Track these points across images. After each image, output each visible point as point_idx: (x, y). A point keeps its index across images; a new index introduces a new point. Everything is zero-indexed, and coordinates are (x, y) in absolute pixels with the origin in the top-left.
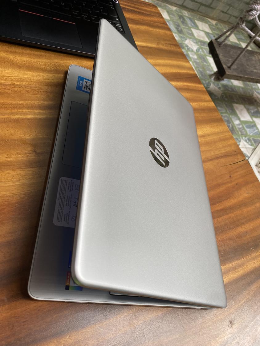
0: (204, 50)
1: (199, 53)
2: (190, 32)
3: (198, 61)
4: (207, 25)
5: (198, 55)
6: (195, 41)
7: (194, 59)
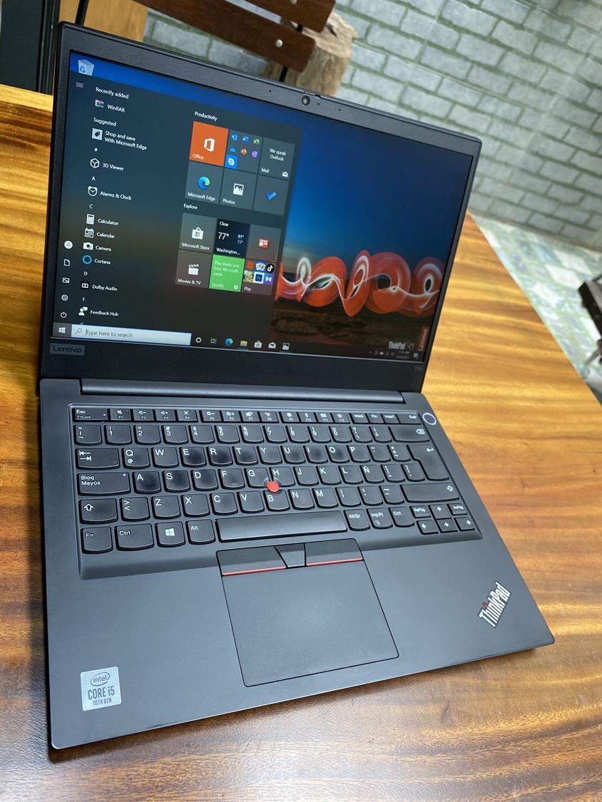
0: (574, 305)
1: (563, 310)
2: (544, 271)
3: (561, 325)
4: (580, 260)
5: (560, 313)
6: (553, 287)
7: (552, 320)
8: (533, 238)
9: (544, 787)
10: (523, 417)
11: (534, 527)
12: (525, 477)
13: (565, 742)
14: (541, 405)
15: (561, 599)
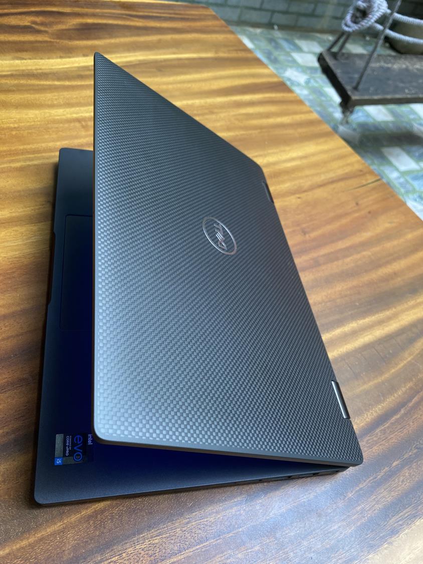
0: (318, 80)
1: (310, 85)
2: (290, 59)
3: (311, 97)
4: (315, 44)
5: (309, 88)
6: (300, 70)
7: (305, 95)
8: (277, 34)
9: (372, 478)
10: (293, 176)
11: (320, 265)
12: (304, 226)
13: (379, 434)
14: (304, 161)
15: (353, 318)
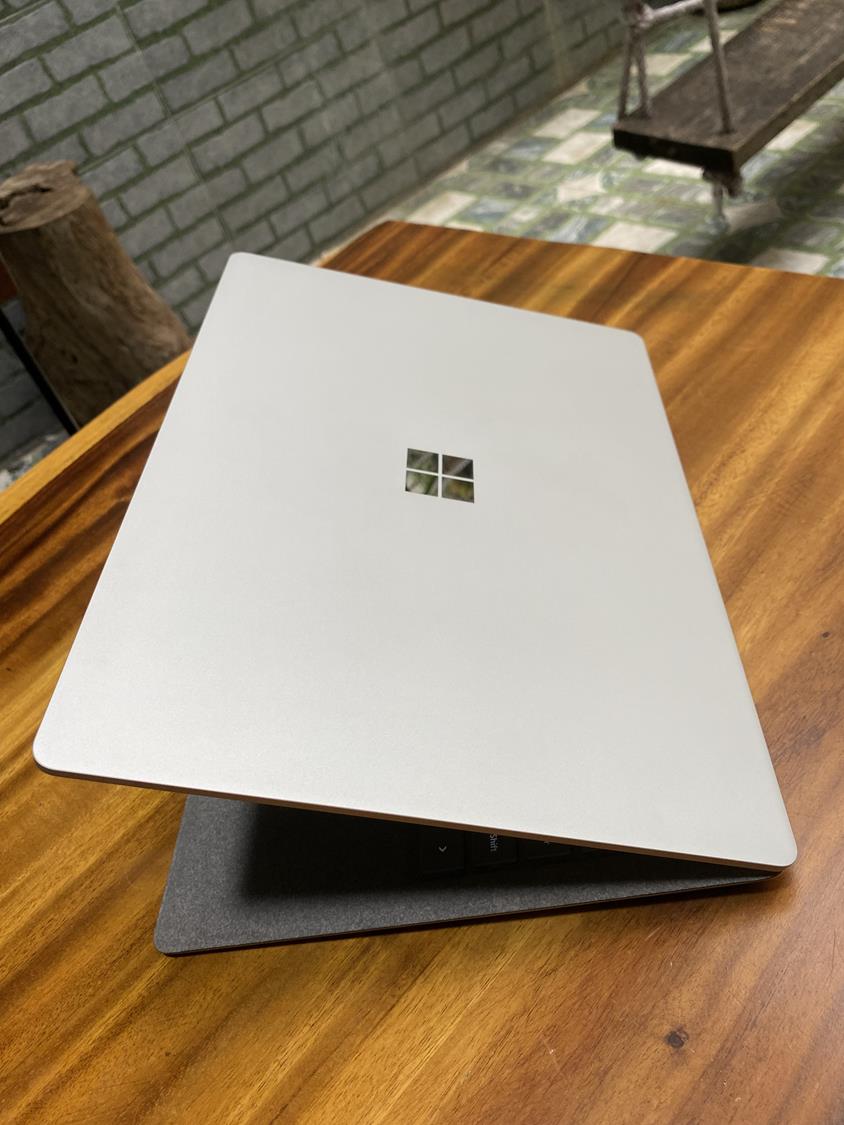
0: (624, 165)
1: (616, 184)
2: (548, 169)
4: (572, 112)
5: (619, 191)
6: (578, 172)
7: (620, 208)
